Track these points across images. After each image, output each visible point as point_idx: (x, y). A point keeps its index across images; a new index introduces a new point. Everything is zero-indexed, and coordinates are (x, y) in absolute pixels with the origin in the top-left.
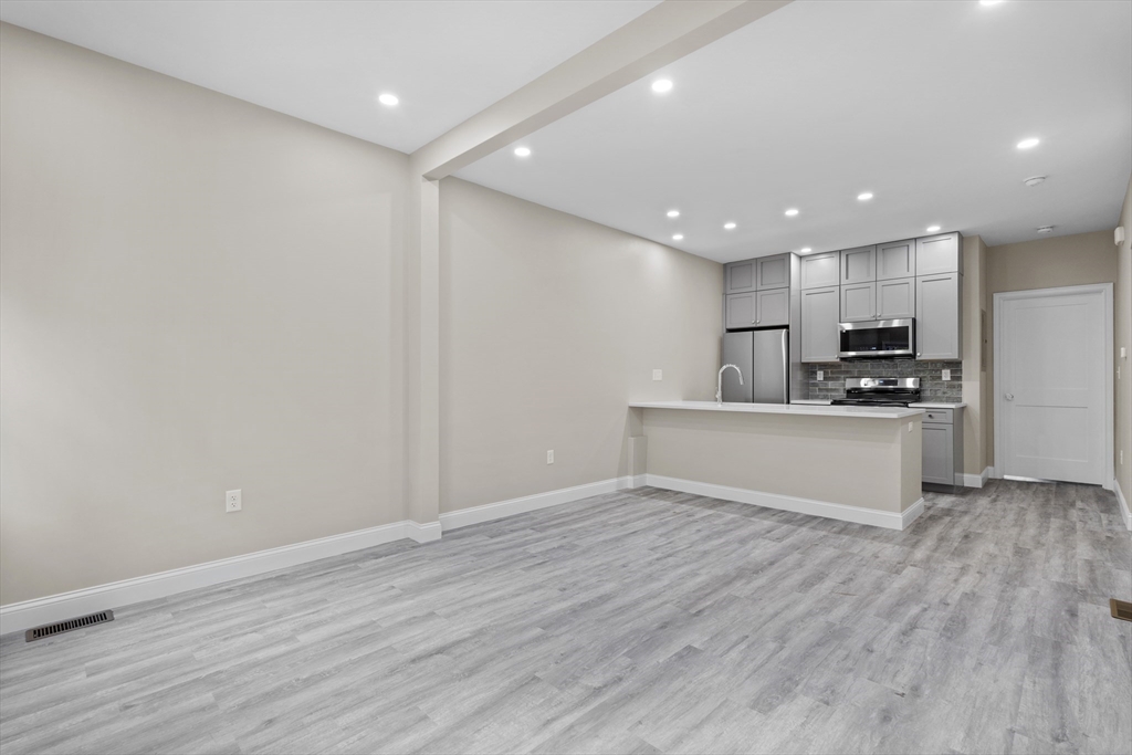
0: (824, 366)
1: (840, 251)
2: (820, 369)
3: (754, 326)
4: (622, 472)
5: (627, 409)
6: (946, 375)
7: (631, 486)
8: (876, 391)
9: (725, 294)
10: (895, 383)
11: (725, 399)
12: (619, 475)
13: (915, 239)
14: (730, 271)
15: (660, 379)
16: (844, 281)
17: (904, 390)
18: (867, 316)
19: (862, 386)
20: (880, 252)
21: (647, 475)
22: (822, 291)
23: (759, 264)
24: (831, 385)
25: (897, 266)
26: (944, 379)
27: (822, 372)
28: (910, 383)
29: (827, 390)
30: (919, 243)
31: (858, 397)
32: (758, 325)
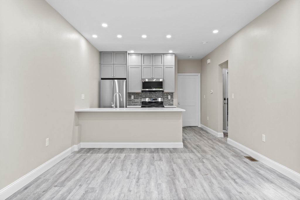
0: (134, 94)
1: (141, 54)
2: (133, 95)
3: (113, 78)
4: (73, 143)
5: (74, 113)
6: (169, 97)
7: (76, 149)
8: (149, 102)
9: (100, 64)
10: (156, 99)
11: (100, 106)
12: (71, 146)
13: (164, 54)
14: (102, 54)
15: (84, 99)
16: (143, 65)
17: (158, 102)
18: (150, 77)
19: (147, 101)
20: (154, 56)
21: (81, 143)
22: (136, 67)
23: (115, 54)
24: (136, 100)
25: (158, 61)
26: (169, 98)
27: (133, 96)
28: (160, 100)
29: (135, 102)
30: (165, 55)
31: (145, 105)
32: (114, 78)
